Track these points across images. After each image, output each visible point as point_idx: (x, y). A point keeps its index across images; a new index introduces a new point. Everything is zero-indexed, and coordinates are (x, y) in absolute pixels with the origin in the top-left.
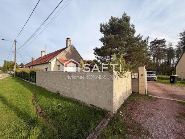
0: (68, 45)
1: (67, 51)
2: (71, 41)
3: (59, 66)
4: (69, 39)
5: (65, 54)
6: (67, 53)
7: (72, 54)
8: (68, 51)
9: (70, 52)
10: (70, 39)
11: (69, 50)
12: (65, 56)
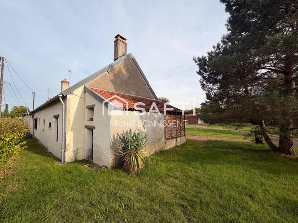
0: (120, 53)
1: (117, 69)
2: (126, 44)
3: (91, 108)
4: (121, 37)
5: (112, 77)
6: (115, 72)
7: (129, 78)
8: (120, 69)
9: (124, 72)
10: (124, 39)
11: (122, 67)
12: (112, 81)
